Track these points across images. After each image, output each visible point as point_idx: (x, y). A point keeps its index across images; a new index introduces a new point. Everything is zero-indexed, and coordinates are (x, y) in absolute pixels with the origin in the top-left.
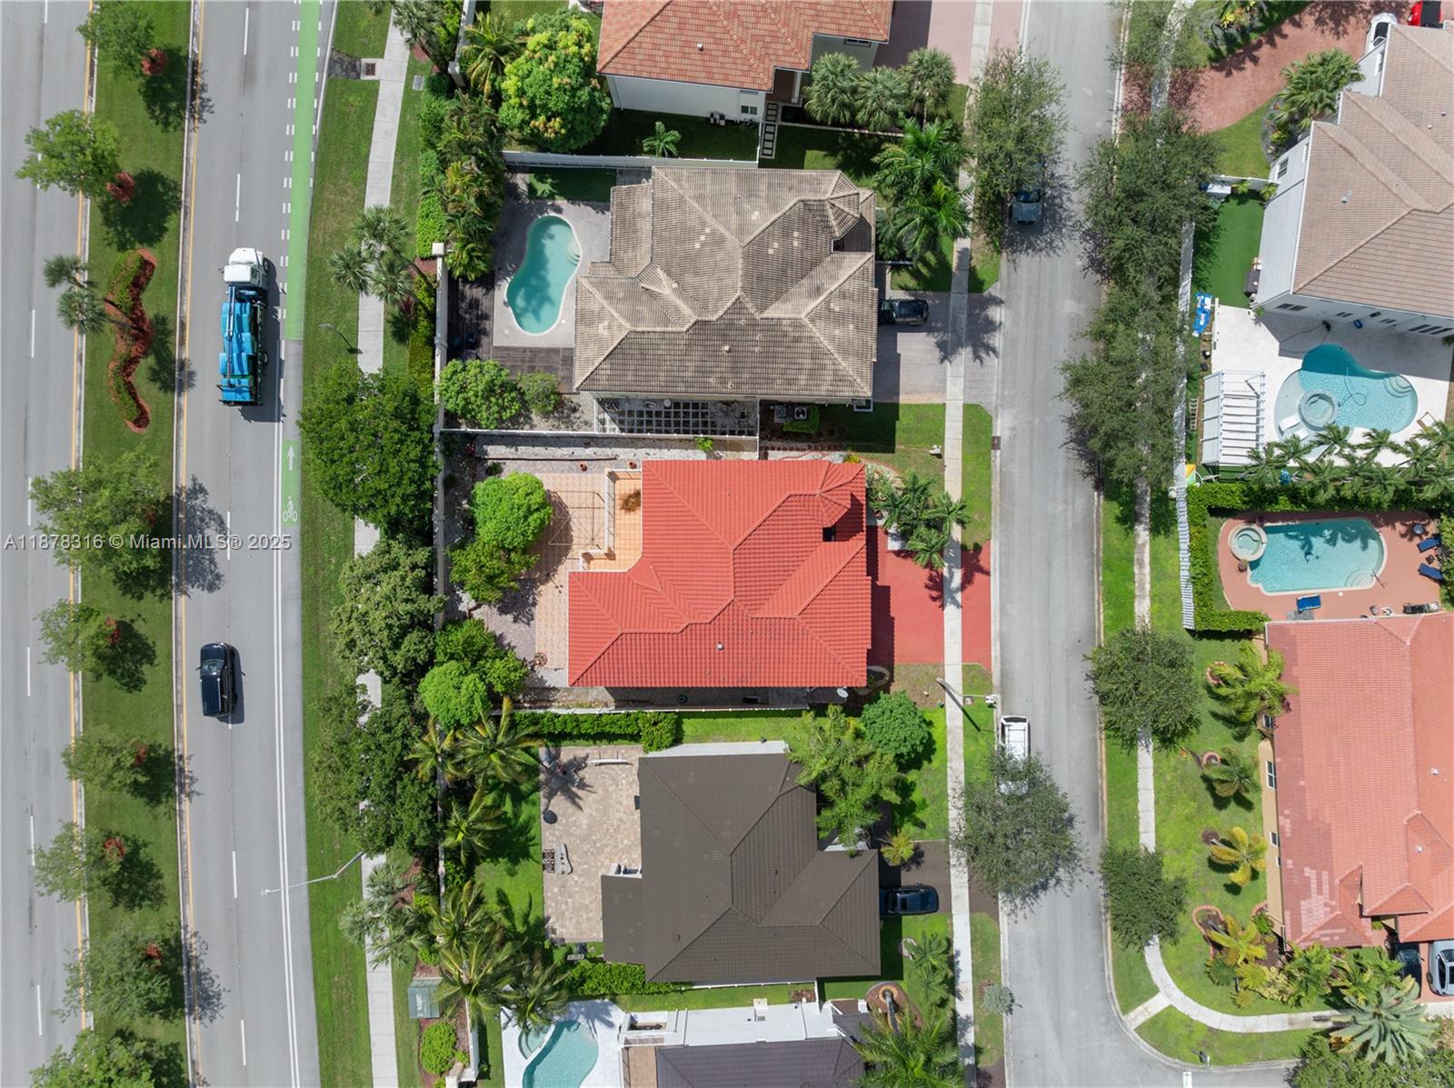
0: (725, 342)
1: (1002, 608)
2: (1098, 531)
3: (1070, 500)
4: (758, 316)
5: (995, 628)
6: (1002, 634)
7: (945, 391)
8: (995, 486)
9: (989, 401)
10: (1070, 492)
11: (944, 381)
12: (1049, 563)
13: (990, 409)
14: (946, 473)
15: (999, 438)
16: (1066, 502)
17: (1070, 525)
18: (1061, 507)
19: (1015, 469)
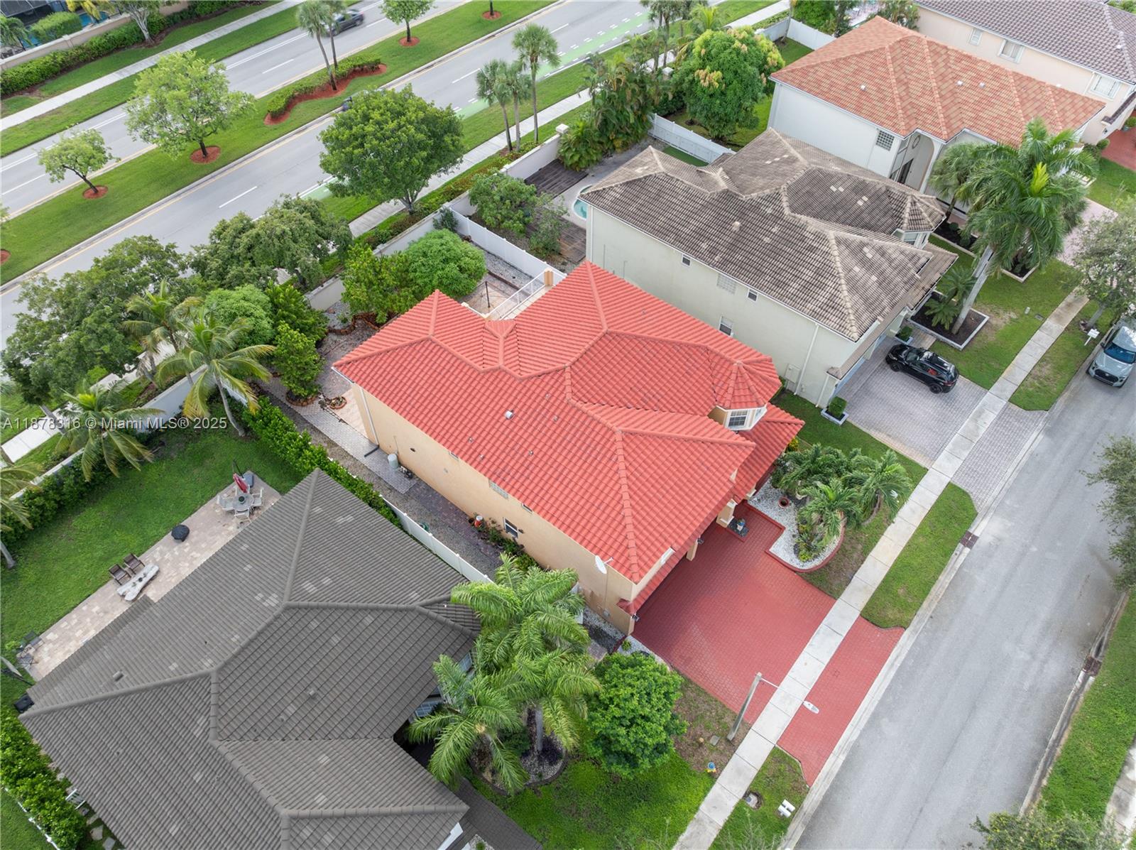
0: (739, 219)
1: (875, 718)
2: (1067, 720)
3: (1041, 656)
4: (787, 211)
5: (850, 734)
6: (854, 751)
7: (934, 460)
8: (945, 579)
9: (983, 497)
10: (1045, 647)
11: (939, 452)
12: (974, 708)
13: (980, 507)
14: (889, 528)
15: (975, 538)
16: (1033, 655)
17: (1027, 685)
18: (1023, 656)
19: (981, 579)
